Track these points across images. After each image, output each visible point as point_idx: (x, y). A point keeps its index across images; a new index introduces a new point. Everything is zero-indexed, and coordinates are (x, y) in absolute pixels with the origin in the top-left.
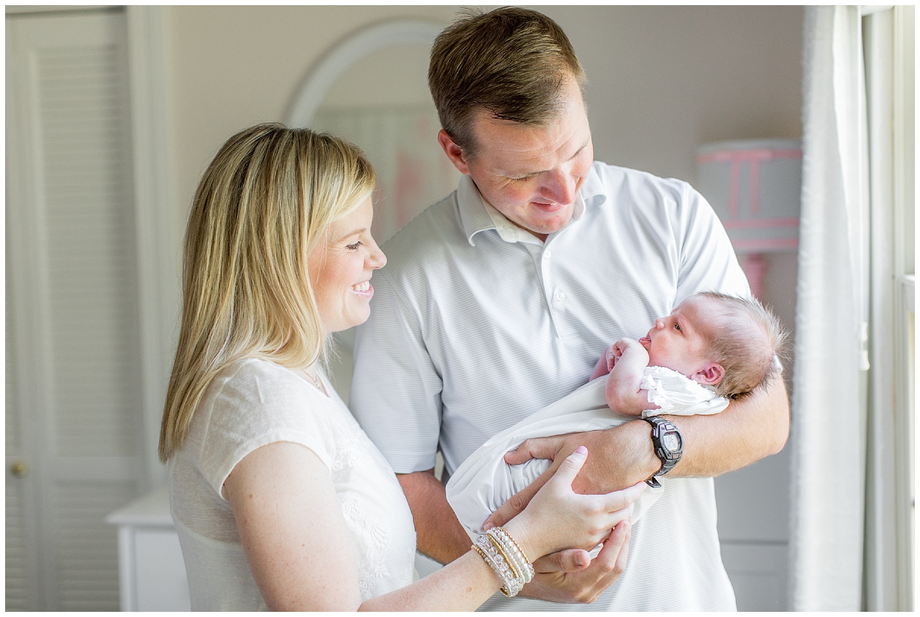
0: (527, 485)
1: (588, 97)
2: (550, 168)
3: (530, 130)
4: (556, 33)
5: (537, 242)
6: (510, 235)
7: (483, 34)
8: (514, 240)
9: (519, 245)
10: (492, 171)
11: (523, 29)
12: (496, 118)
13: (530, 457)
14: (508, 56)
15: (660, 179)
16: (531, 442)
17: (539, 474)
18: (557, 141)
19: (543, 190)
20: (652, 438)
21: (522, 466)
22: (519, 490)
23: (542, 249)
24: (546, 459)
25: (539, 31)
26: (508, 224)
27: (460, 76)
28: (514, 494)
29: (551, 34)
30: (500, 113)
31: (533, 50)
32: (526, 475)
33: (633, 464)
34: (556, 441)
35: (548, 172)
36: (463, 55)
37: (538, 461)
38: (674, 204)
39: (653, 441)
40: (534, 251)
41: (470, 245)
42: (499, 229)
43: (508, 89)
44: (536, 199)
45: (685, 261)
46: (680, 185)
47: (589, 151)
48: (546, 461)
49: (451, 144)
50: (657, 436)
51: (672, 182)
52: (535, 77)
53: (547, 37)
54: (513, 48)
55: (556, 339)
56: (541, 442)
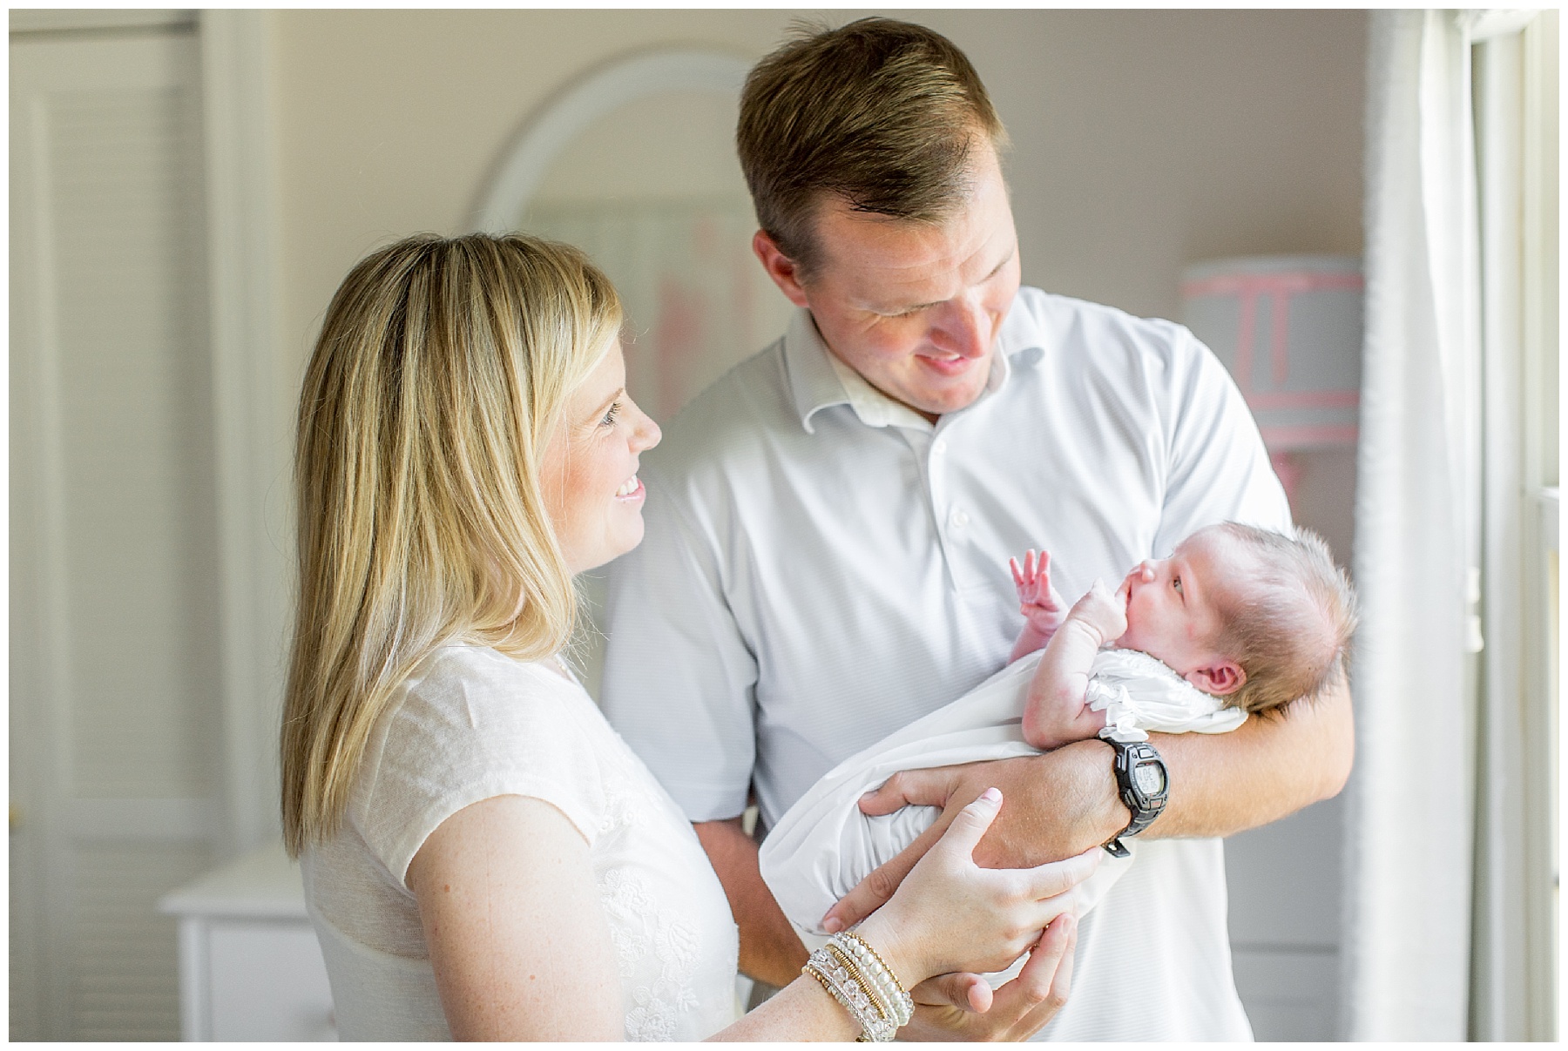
0: (898, 851)
1: (1011, 173)
2: (949, 297)
3: (915, 230)
4: (956, 63)
5: (922, 425)
6: (876, 414)
7: (832, 66)
8: (881, 422)
9: (891, 431)
10: (847, 300)
11: (899, 56)
12: (856, 210)
13: (903, 802)
14: (876, 103)
15: (1136, 320)
16: (905, 777)
17: (919, 832)
18: (959, 249)
19: (936, 334)
20: (1115, 771)
21: (888, 819)
22: (884, 861)
23: (931, 438)
24: (931, 805)
25: (928, 60)
26: (873, 395)
27: (793, 138)
28: (875, 867)
29: (949, 65)
30: (865, 202)
31: (919, 92)
32: (895, 834)
33: (1082, 817)
34: (949, 776)
35: (946, 304)
36: (798, 102)
37: (918, 809)
38: (1159, 364)
39: (1118, 777)
40: (916, 441)
41: (804, 432)
42: (856, 403)
43: (876, 160)
44: (923, 348)
45: (1177, 462)
46: (1170, 332)
47: (1013, 270)
48: (931, 809)
49: (775, 255)
50: (1124, 768)
51: (1158, 326)
52: (923, 139)
53: (941, 71)
54: (884, 89)
55: (953, 593)
56: (922, 777)
